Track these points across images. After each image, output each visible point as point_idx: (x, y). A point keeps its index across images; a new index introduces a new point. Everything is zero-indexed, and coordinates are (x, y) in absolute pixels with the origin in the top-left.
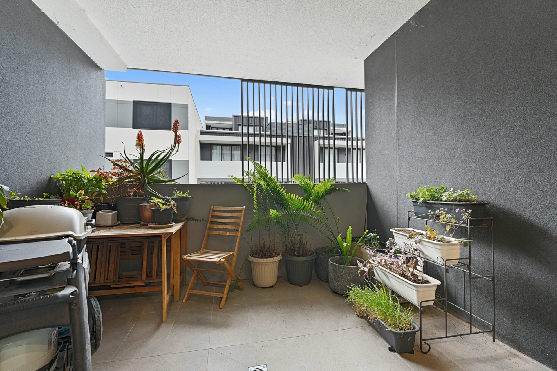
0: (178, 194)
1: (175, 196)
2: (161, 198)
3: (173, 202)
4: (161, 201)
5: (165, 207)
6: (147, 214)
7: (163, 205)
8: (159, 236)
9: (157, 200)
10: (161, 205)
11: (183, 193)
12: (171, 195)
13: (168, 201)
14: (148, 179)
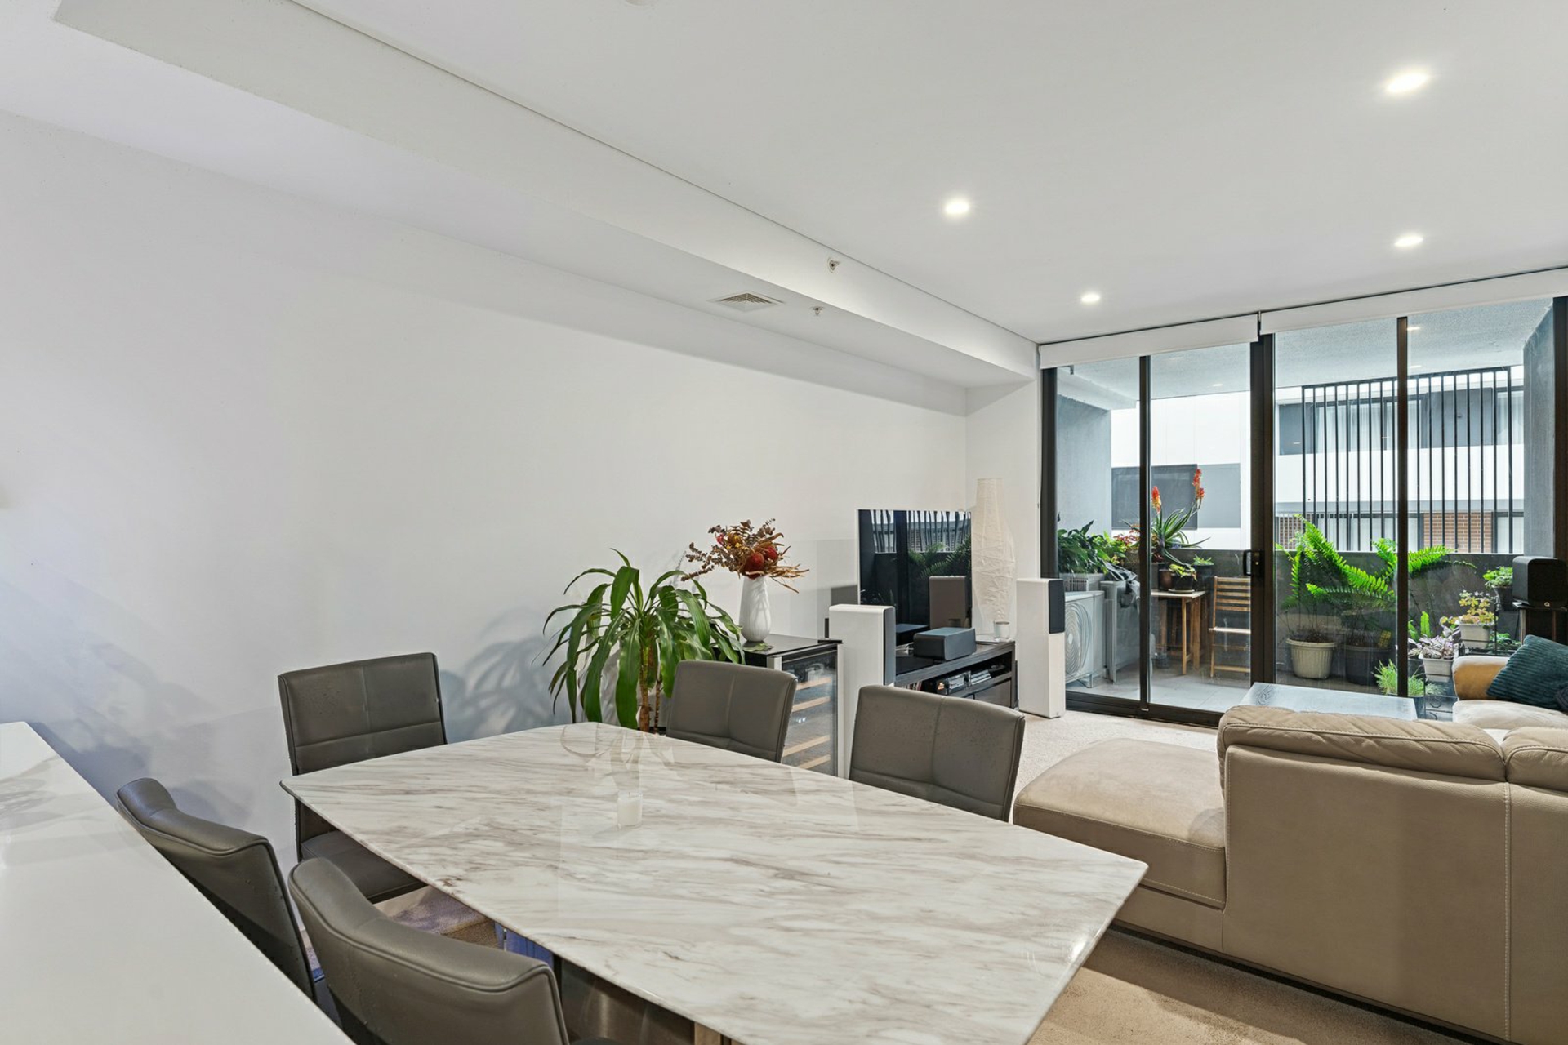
0: (1199, 561)
1: (1196, 563)
2: (1181, 565)
3: (1192, 570)
4: (1181, 568)
5: (1184, 574)
6: (1167, 579)
7: (1183, 572)
8: (1180, 599)
9: (1176, 567)
10: (1181, 572)
11: (1205, 560)
12: (1191, 561)
13: (1188, 568)
14: (1166, 543)
